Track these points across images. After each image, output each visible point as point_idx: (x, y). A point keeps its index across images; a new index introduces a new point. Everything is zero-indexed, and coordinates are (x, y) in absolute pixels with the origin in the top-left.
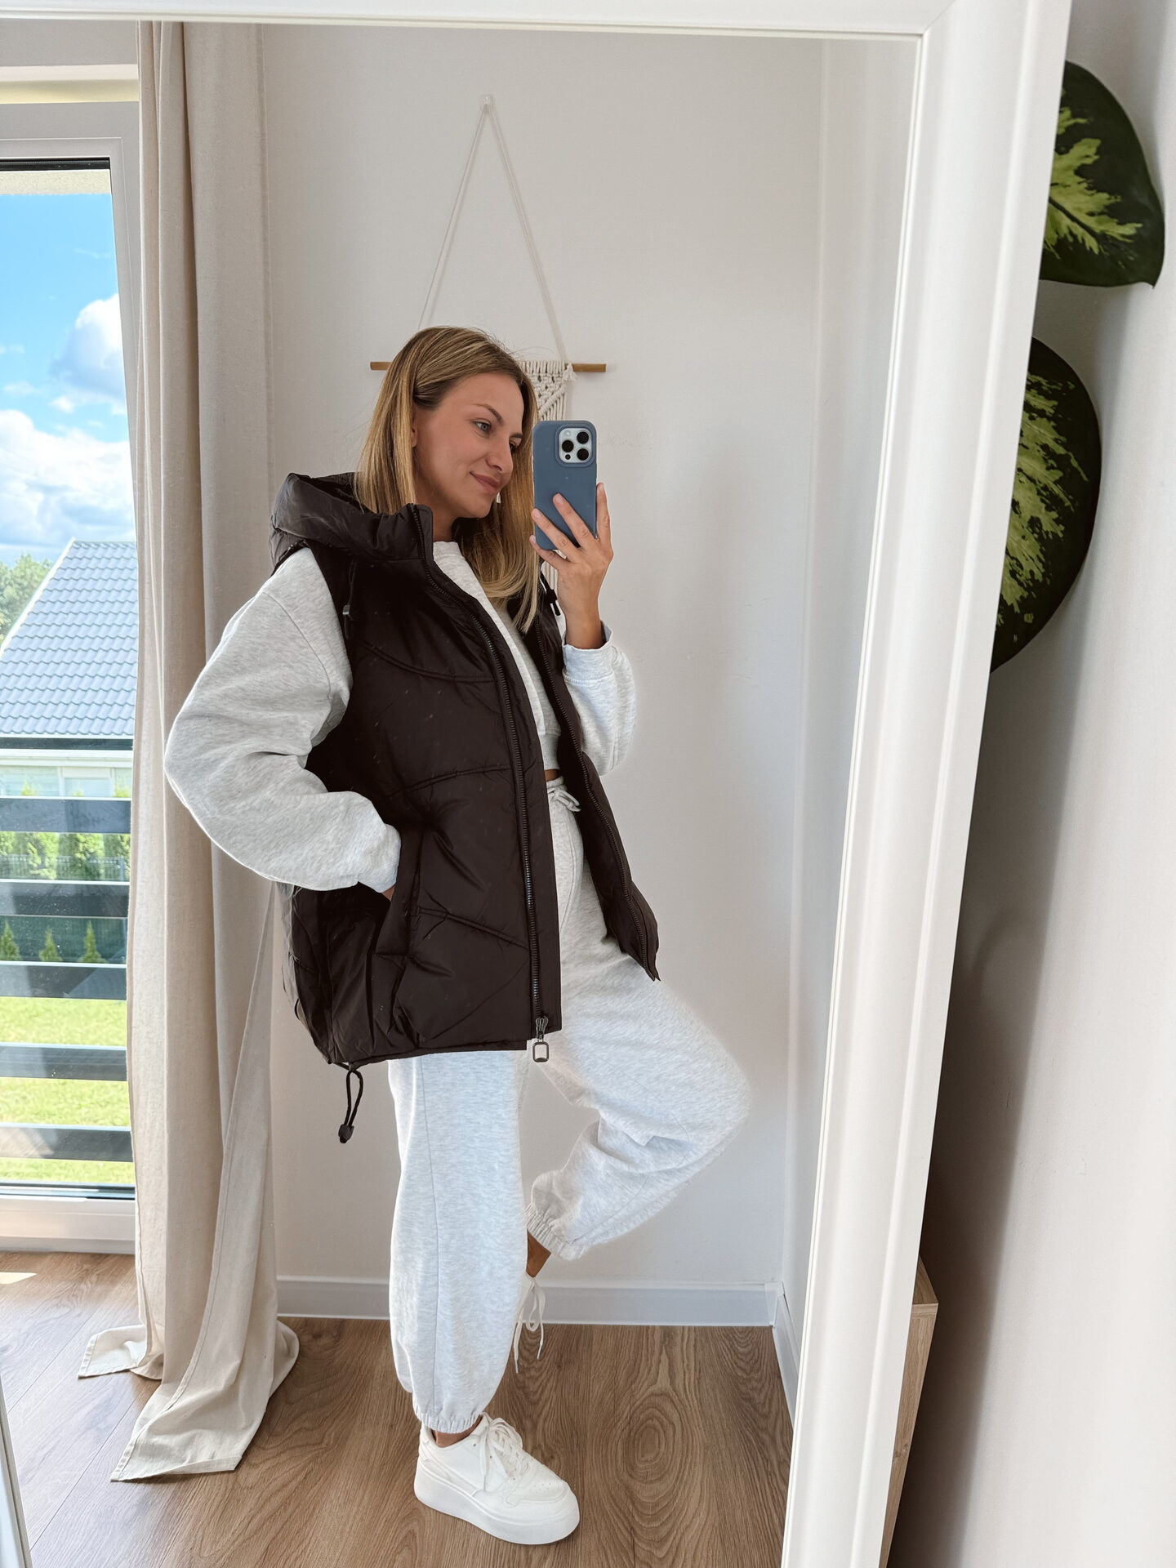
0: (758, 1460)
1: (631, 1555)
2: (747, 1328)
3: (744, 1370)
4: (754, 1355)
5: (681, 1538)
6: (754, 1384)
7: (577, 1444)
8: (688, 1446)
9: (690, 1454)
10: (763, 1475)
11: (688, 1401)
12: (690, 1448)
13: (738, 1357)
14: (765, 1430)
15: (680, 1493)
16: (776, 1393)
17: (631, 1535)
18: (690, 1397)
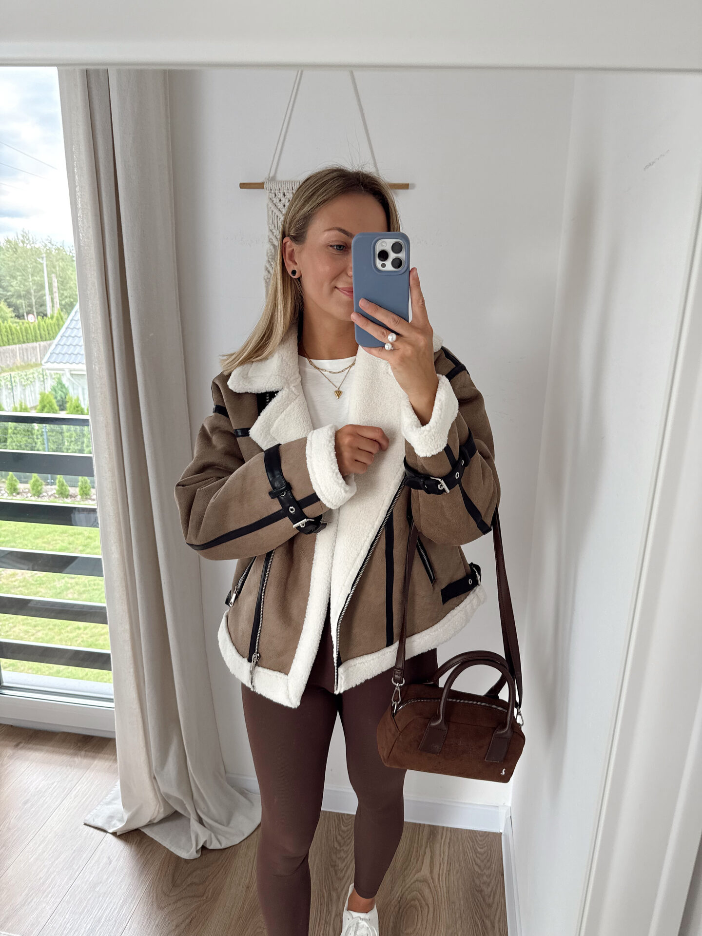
2: (485, 832)
3: (479, 867)
4: (487, 855)
6: (485, 878)
8: (436, 925)
9: (436, 931)
11: (440, 888)
14: (488, 917)
16: (499, 887)
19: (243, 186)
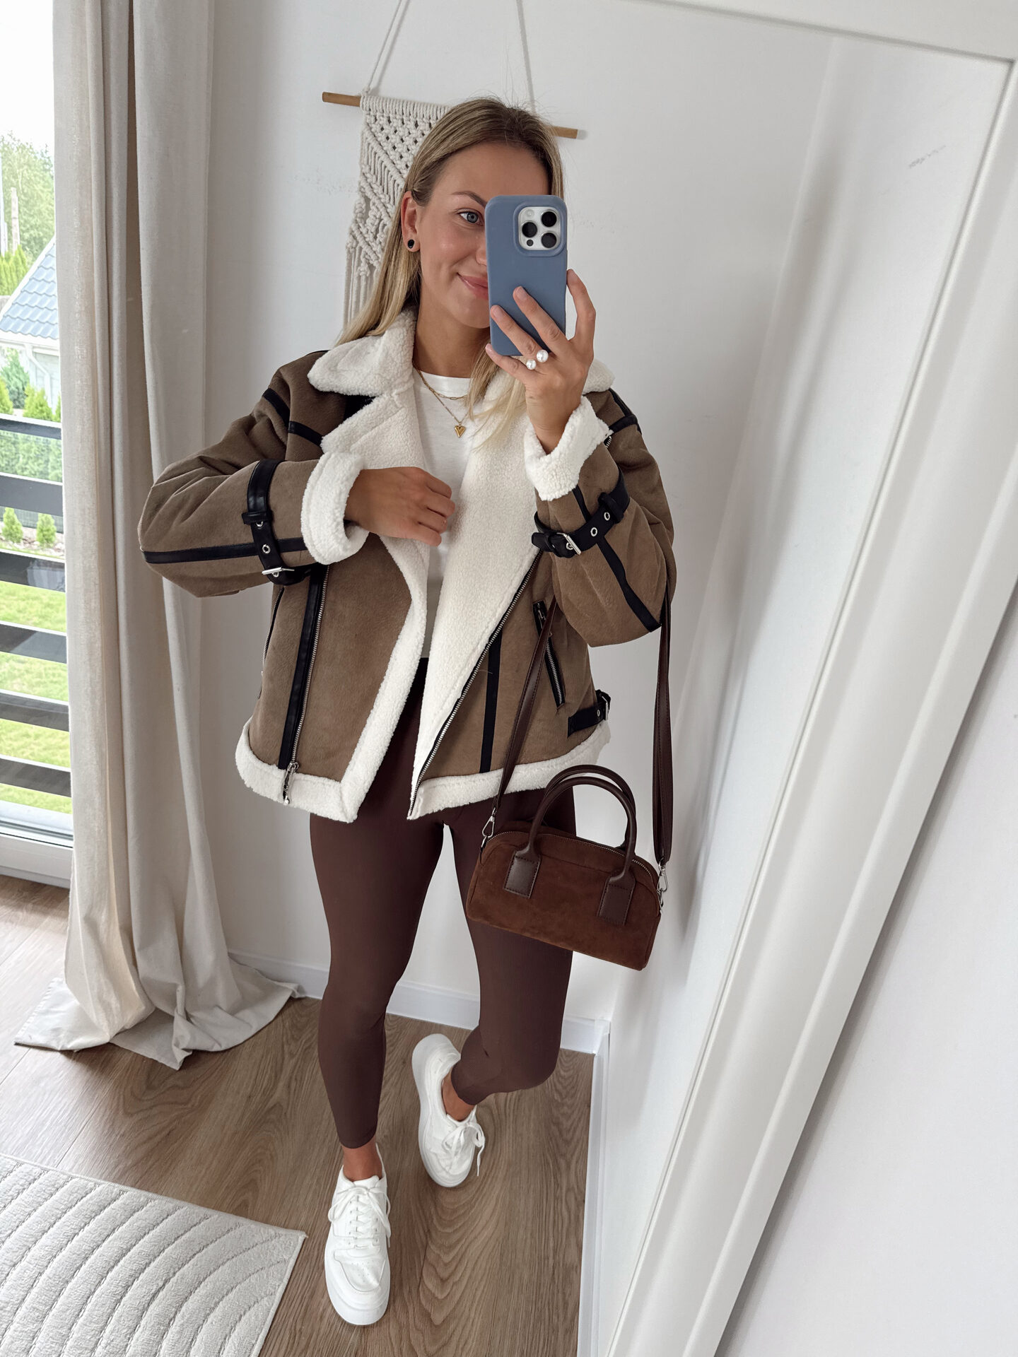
0: (551, 1181)
1: (422, 1258)
2: (574, 1052)
3: (560, 1094)
4: (573, 1078)
5: (468, 1246)
6: (565, 1108)
7: (402, 1142)
8: (494, 1160)
9: (495, 1166)
10: (551, 1198)
11: (506, 1117)
12: (496, 1162)
13: (559, 1081)
14: (563, 1155)
15: (477, 1204)
16: (582, 1122)
17: (427, 1238)
18: (507, 1113)
19: (328, 97)
